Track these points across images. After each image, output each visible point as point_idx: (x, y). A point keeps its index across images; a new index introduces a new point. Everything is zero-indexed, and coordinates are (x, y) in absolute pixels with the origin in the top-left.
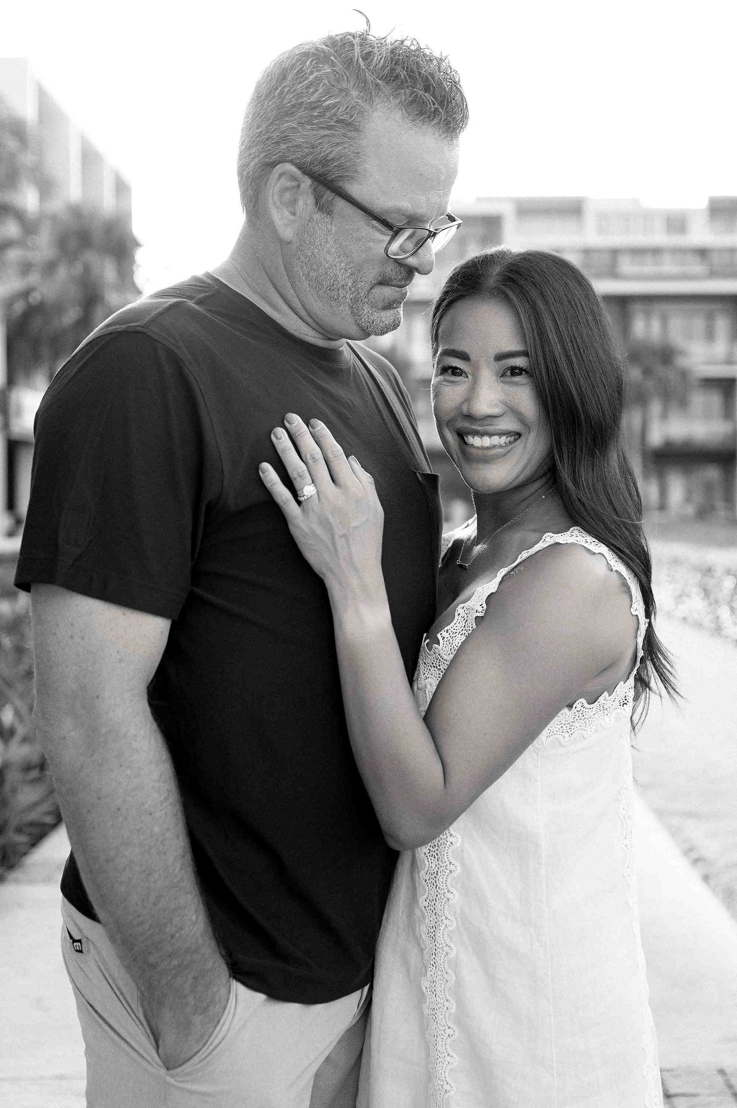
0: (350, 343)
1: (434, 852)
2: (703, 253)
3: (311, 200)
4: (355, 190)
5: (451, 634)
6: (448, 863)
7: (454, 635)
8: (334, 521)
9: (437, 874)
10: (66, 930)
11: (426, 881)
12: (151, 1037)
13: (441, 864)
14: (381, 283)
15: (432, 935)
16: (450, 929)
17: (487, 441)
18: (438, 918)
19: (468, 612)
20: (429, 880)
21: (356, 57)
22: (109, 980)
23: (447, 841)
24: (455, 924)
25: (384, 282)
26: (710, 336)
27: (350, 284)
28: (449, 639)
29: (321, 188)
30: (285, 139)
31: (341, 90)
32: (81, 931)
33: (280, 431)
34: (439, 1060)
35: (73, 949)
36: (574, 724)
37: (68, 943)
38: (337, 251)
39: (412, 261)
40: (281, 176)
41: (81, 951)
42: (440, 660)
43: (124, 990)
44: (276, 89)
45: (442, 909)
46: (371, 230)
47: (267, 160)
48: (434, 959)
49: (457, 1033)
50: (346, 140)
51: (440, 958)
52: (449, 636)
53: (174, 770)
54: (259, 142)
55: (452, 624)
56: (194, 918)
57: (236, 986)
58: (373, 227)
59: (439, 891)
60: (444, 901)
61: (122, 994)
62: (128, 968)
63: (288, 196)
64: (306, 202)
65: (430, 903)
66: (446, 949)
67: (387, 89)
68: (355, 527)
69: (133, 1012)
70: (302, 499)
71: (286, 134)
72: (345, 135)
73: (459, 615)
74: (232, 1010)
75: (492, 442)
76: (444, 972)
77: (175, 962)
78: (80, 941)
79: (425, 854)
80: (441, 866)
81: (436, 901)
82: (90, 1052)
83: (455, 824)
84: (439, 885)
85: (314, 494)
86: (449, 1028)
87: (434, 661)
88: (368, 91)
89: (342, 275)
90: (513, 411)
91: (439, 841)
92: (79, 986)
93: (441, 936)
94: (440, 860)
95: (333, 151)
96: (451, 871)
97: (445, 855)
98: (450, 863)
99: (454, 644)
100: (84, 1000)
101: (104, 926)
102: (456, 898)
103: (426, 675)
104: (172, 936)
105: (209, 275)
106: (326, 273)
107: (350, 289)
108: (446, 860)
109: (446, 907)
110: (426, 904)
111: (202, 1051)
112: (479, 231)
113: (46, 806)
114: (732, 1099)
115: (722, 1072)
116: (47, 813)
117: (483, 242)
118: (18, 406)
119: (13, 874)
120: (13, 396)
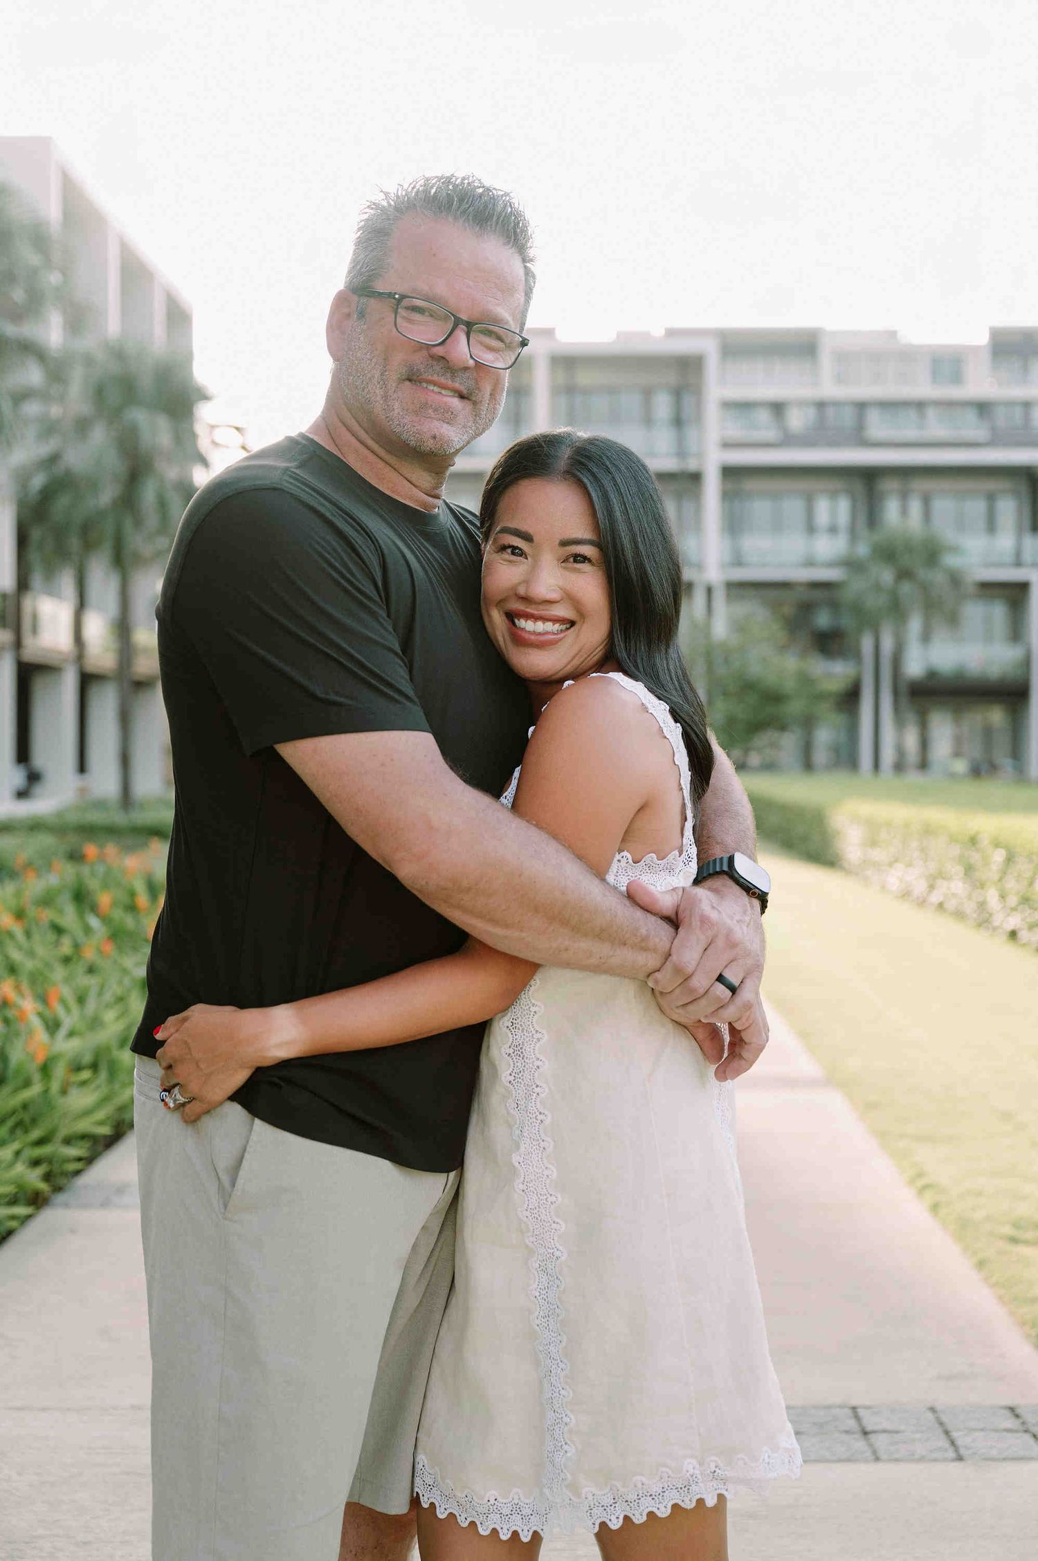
1: (518, 1024)
2: (983, 408)
11: (509, 1055)
13: (526, 1034)
17: (540, 626)
20: (514, 1053)
23: (530, 1012)
24: (547, 1090)
26: (991, 526)
59: (527, 1061)
65: (517, 1076)
75: (545, 627)
80: (527, 1037)
81: (524, 1072)
90: (570, 598)
94: (525, 1031)
96: (538, 1040)
97: (531, 1024)
98: (537, 1031)
102: (546, 1064)
105: (302, 435)
108: (532, 1029)
109: (536, 1075)
110: (511, 1078)
112: (672, 378)
113: (100, 1115)
114: (943, 1436)
115: (933, 1410)
116: (101, 1123)
117: (678, 394)
118: (35, 617)
119: (60, 1198)
120: (27, 603)
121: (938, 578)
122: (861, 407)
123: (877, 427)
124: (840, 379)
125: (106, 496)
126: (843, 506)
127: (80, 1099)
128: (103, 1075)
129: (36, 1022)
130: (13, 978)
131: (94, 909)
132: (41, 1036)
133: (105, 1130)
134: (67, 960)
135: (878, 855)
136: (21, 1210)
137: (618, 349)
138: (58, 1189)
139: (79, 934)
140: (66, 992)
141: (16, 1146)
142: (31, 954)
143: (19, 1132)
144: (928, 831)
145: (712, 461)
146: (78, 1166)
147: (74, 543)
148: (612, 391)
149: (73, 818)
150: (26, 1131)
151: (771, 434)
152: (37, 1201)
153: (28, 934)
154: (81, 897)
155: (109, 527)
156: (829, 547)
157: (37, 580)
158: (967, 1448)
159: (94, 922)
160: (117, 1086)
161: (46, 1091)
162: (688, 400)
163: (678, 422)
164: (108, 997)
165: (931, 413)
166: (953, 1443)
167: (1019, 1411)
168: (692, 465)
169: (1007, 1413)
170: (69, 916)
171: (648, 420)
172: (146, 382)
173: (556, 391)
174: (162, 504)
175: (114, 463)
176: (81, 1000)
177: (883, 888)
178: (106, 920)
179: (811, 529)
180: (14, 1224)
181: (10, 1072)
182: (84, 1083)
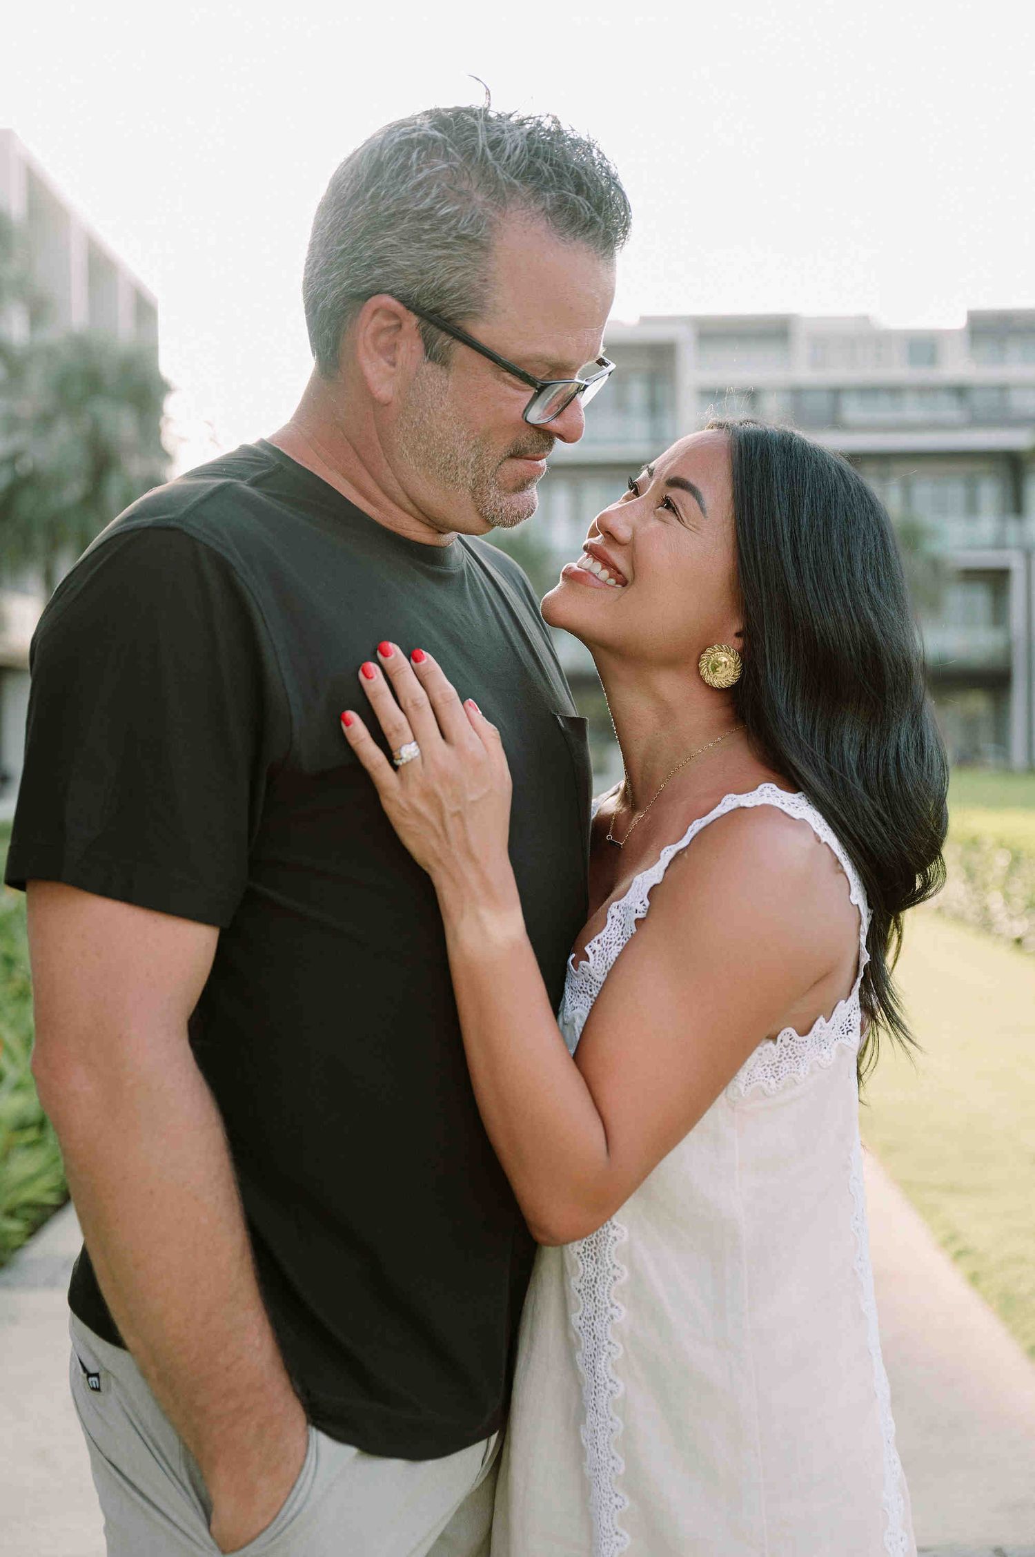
0: (464, 538)
1: (591, 1250)
2: (960, 391)
3: (418, 346)
4: (481, 332)
5: (604, 945)
6: (610, 1266)
7: (608, 946)
8: (443, 793)
9: (596, 1282)
10: (78, 1360)
11: (579, 1291)
12: (199, 1507)
13: (600, 1267)
14: (512, 456)
15: (591, 1367)
16: (615, 1357)
18: (598, 1343)
19: (625, 913)
20: (584, 1290)
21: (481, 145)
22: (140, 1428)
23: (609, 1236)
24: (621, 1352)
25: (516, 455)
26: (972, 508)
27: (472, 460)
28: (601, 952)
29: (433, 329)
30: (381, 261)
31: (460, 193)
32: (98, 1361)
33: (373, 666)
34: (605, 1540)
35: (87, 1385)
36: (781, 1065)
37: (80, 1378)
38: (455, 415)
39: (556, 425)
40: (375, 312)
41: (97, 1389)
42: (591, 983)
43: (161, 1444)
44: (367, 190)
45: (604, 1331)
46: (502, 386)
47: (354, 290)
48: (594, 1399)
49: (628, 1504)
50: (470, 262)
51: (601, 1398)
52: (601, 948)
53: (226, 1137)
54: (341, 263)
55: (605, 931)
56: (257, 1342)
57: (316, 1435)
58: (505, 380)
59: (599, 1305)
60: (605, 1320)
61: (158, 1448)
62: (166, 1413)
63: (383, 339)
64: (410, 347)
65: (587, 1322)
66: (609, 1385)
67: (525, 190)
68: (473, 802)
69: (174, 1474)
70: (399, 763)
71: (381, 254)
72: (467, 256)
73: (613, 917)
74: (312, 1470)
76: (608, 1419)
77: (232, 1404)
78: (97, 1375)
79: (578, 1253)
80: (601, 1271)
81: (595, 1319)
82: (111, 1529)
83: (619, 1213)
84: (598, 1298)
85: (416, 757)
86: (616, 1495)
87: (583, 984)
88: (499, 195)
89: (463, 448)
91: (597, 1236)
92: (95, 1436)
93: (603, 1368)
94: (599, 1263)
95: (450, 278)
96: (615, 1278)
97: (607, 1255)
98: (614, 1266)
99: (609, 959)
100: (102, 1457)
101: (133, 1354)
102: (622, 1314)
103: (573, 1003)
104: (227, 1369)
106: (440, 446)
107: (472, 467)
108: (608, 1262)
109: (609, 1326)
110: (581, 1323)
111: (272, 1527)
112: (646, 364)
116: (48, 1190)
117: (652, 380)
118: (2, 615)
119: (3, 1275)
121: (919, 564)
123: (853, 410)
124: (815, 363)
147: (39, 540)
155: (73, 524)
162: (663, 387)
163: (653, 409)
165: (908, 398)
171: (622, 407)
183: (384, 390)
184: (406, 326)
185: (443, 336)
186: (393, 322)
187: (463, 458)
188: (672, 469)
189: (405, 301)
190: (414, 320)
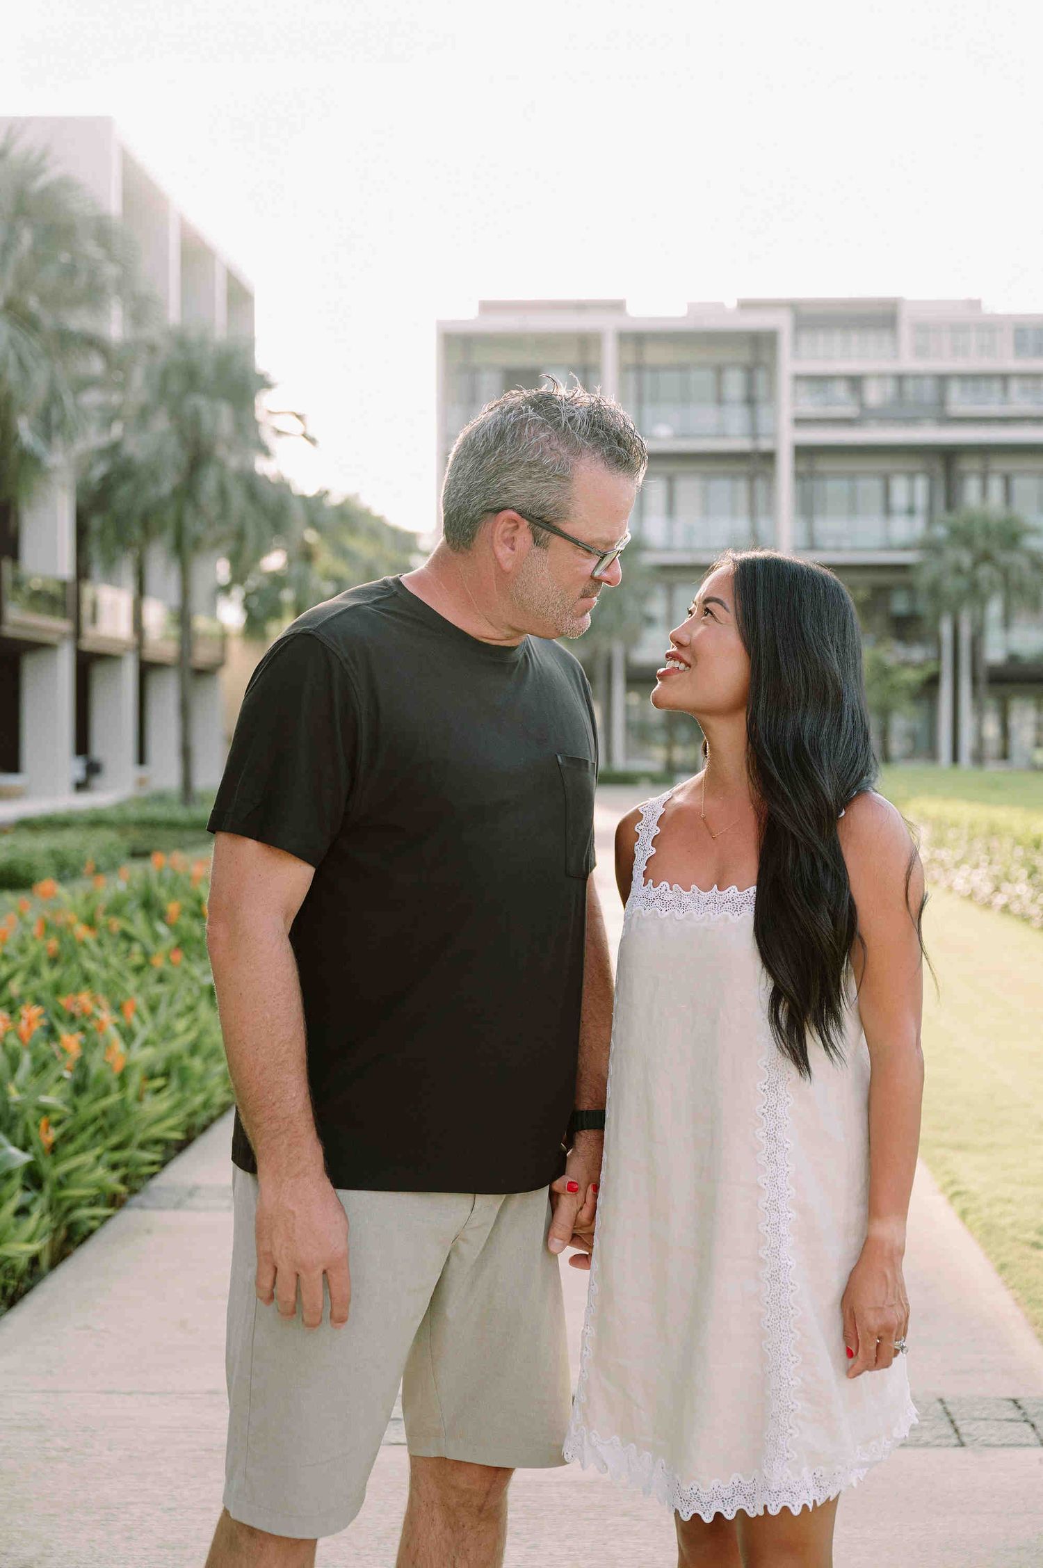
3: (529, 538)
14: (582, 597)
29: (538, 528)
38: (550, 577)
39: (606, 576)
40: (503, 520)
46: (580, 558)
47: (488, 507)
50: (561, 490)
58: (579, 554)
63: (509, 534)
71: (507, 486)
72: (560, 486)
89: (553, 595)
95: (550, 499)
112: (744, 355)
113: (171, 1122)
114: (949, 1424)
115: (941, 1401)
116: (172, 1129)
117: (750, 371)
118: (95, 606)
119: (137, 1199)
120: (88, 592)
121: (1019, 560)
122: (943, 379)
123: (959, 402)
124: (920, 351)
125: (168, 484)
126: (921, 485)
127: (155, 1106)
128: (174, 1083)
129: (113, 1034)
130: (87, 986)
131: (162, 916)
132: (119, 1046)
133: (178, 1135)
134: (138, 970)
135: (944, 854)
136: (101, 1211)
137: (690, 325)
138: (134, 1192)
139: (148, 941)
140: (140, 1001)
141: (98, 1151)
142: (106, 965)
143: (99, 1137)
144: (993, 831)
145: (786, 439)
146: (154, 1169)
148: (683, 368)
149: (134, 813)
150: (106, 1137)
151: (849, 410)
152: (115, 1202)
153: (100, 943)
154: (149, 905)
155: (170, 516)
156: (906, 529)
157: (96, 570)
158: (969, 1435)
159: (162, 929)
160: (188, 1094)
161: (123, 1101)
162: (761, 377)
163: (750, 401)
164: (179, 1007)
165: (1015, 386)
166: (956, 1431)
167: (1020, 1403)
168: (765, 445)
169: (1011, 1404)
170: (139, 926)
171: (720, 400)
172: (208, 371)
173: (624, 369)
174: (223, 493)
175: (174, 453)
176: (153, 1009)
177: (950, 889)
178: (174, 929)
179: (888, 510)
180: (94, 1224)
181: (90, 1081)
182: (158, 1091)
183: (508, 565)
184: (521, 527)
185: (545, 532)
186: (513, 525)
187: (553, 601)
188: (705, 594)
189: (522, 514)
190: (527, 523)
